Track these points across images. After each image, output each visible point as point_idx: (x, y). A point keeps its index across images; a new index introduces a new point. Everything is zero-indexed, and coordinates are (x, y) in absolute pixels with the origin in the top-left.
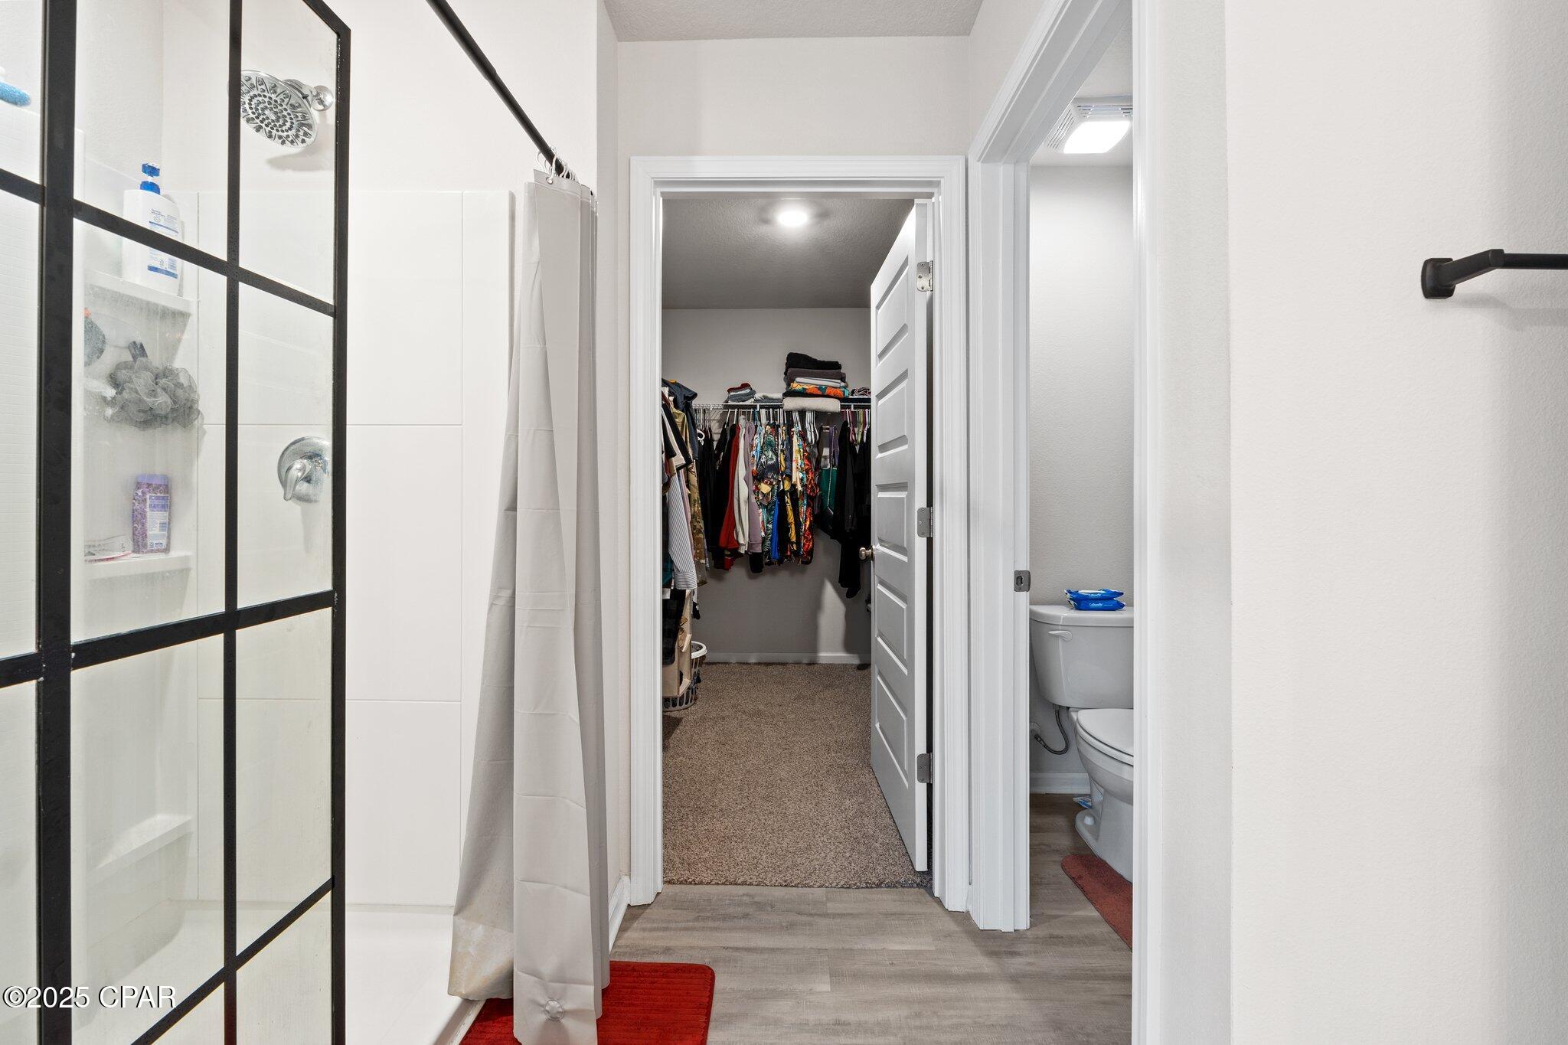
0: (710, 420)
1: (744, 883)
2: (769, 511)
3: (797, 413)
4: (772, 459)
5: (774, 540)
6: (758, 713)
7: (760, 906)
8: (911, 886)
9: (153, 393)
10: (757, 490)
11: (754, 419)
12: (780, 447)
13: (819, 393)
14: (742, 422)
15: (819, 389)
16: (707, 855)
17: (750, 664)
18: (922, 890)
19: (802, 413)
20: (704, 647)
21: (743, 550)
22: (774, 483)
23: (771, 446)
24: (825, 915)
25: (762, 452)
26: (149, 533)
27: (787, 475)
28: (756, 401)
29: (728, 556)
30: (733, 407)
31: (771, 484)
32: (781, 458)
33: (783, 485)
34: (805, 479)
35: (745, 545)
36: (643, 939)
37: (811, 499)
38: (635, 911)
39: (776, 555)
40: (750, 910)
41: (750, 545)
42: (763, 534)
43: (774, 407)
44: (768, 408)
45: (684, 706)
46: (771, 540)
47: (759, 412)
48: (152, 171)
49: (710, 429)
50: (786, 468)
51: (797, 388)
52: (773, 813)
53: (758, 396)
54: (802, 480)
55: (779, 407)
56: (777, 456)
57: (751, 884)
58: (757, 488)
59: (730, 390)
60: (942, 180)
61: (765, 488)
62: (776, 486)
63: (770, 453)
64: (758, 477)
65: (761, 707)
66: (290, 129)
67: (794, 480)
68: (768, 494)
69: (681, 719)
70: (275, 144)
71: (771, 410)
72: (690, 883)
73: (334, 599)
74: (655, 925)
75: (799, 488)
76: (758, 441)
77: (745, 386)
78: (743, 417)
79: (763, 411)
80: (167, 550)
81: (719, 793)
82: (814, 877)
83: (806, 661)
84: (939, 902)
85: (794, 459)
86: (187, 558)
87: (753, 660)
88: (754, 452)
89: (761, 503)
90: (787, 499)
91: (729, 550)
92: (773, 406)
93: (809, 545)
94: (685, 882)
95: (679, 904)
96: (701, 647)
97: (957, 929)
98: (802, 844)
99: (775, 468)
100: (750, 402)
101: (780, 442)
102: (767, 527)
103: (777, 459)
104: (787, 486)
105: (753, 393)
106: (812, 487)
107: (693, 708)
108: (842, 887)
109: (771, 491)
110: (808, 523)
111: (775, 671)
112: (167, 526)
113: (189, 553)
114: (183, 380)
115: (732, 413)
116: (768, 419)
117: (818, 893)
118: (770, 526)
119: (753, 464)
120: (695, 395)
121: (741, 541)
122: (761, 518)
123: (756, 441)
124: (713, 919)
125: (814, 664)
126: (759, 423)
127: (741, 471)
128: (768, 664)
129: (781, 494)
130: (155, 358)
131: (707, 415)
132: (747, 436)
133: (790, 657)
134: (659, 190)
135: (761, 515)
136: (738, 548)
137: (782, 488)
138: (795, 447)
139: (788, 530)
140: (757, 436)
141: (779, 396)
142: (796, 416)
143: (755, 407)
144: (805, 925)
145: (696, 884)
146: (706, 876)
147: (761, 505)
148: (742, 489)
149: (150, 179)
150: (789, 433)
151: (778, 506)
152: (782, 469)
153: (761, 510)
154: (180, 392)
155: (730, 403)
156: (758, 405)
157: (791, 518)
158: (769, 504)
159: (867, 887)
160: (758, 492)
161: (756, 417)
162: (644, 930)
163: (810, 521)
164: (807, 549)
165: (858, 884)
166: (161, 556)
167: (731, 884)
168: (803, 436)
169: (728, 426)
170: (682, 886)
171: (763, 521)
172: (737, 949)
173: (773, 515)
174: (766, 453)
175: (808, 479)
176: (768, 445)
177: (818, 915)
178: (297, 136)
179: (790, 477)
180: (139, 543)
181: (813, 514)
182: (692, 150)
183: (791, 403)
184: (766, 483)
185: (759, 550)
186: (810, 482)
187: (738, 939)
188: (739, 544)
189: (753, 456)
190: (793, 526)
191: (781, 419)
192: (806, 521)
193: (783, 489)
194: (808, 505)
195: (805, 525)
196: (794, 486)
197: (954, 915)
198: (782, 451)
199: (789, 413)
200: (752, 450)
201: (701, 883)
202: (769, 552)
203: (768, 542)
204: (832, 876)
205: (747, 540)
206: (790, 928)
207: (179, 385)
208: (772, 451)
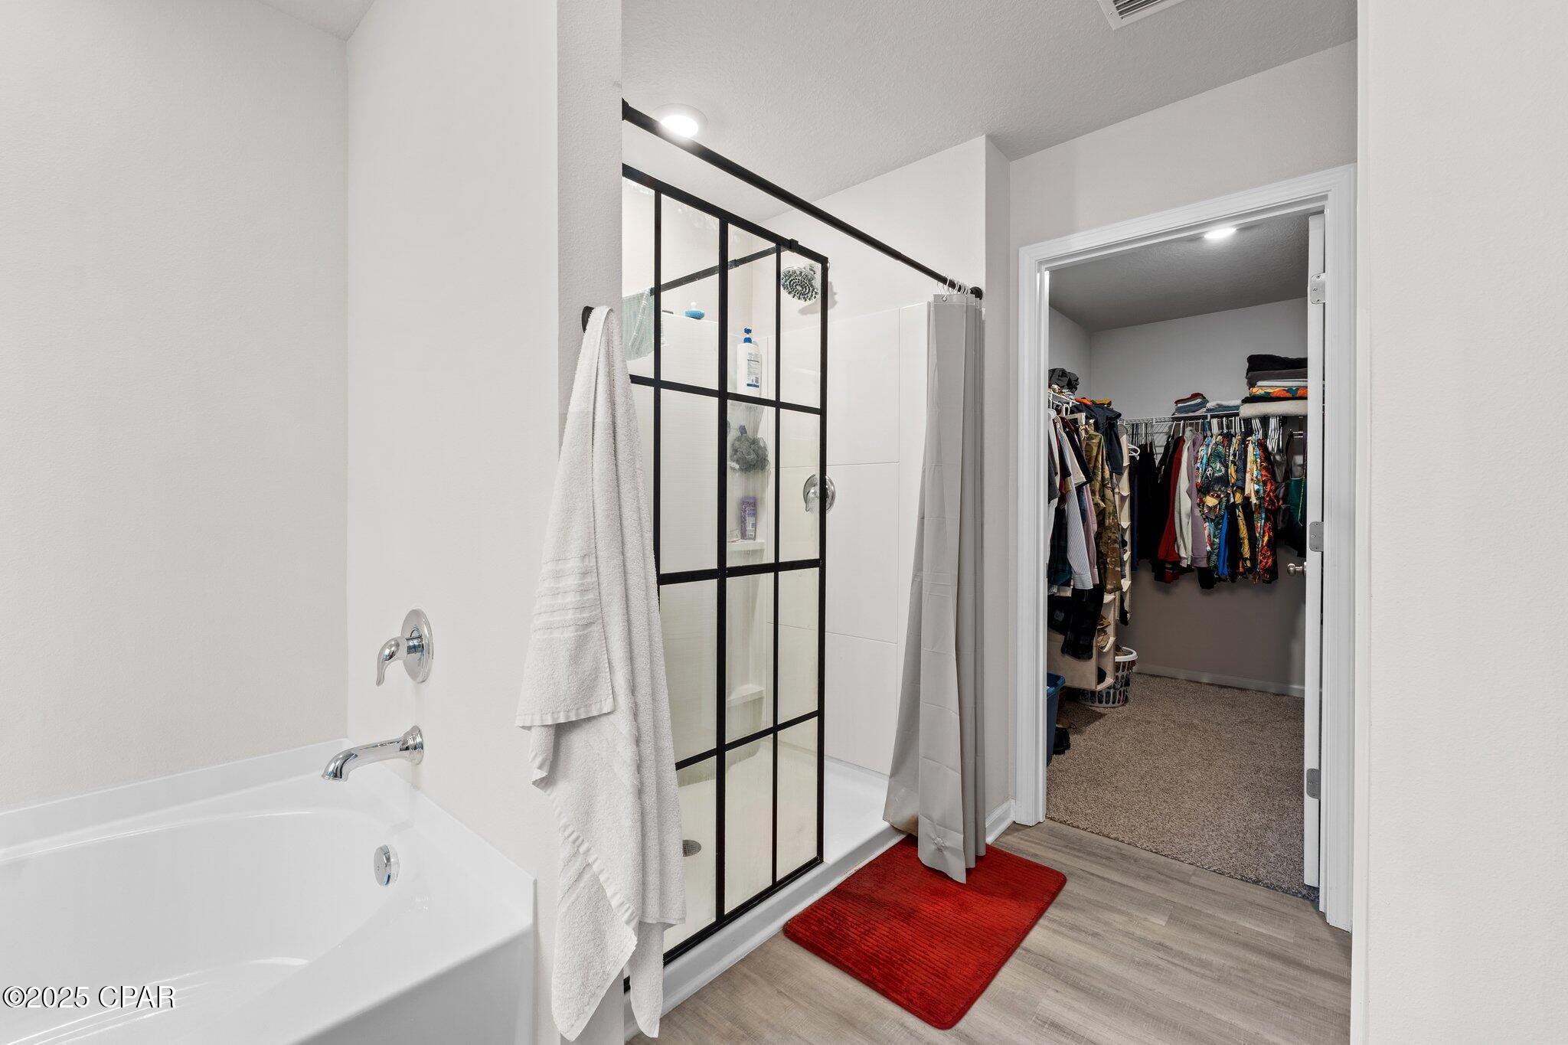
0: (1152, 434)
1: (1116, 839)
2: (1217, 525)
3: (1257, 420)
4: (1220, 471)
5: (1222, 554)
6: (1191, 726)
7: (1124, 857)
8: (1295, 895)
9: (749, 454)
10: (1202, 504)
11: (1204, 430)
12: (1231, 458)
13: (1288, 395)
14: (1188, 434)
15: (1287, 391)
16: (1090, 811)
17: (1201, 683)
18: (1308, 902)
19: (1265, 420)
20: (1135, 653)
21: (1184, 564)
22: (1222, 496)
23: (1220, 457)
24: (1188, 884)
25: (1208, 464)
26: (747, 529)
27: (1238, 488)
28: (1209, 410)
29: (1170, 569)
30: (1179, 419)
31: (1218, 496)
32: (1232, 470)
33: (1234, 498)
34: (1262, 492)
35: (1187, 559)
36: (1019, 843)
37: (1271, 515)
38: (1017, 826)
39: (1224, 571)
40: (1114, 857)
41: (1194, 559)
42: (1209, 548)
43: (1228, 416)
44: (1220, 417)
45: (1110, 704)
46: (1218, 555)
47: (1210, 423)
48: (748, 331)
49: (1151, 444)
50: (1237, 480)
51: (1258, 393)
52: (1167, 802)
53: (1209, 405)
54: (1257, 492)
55: (1237, 414)
56: (1227, 467)
57: (1122, 841)
58: (1201, 500)
59: (1177, 402)
60: (1330, 194)
61: (1211, 501)
62: (1224, 499)
63: (1218, 465)
64: (1203, 490)
65: (1196, 721)
66: (808, 293)
67: (1246, 493)
68: (1215, 507)
69: (1105, 715)
70: (802, 301)
71: (1224, 419)
72: (1069, 825)
73: (820, 563)
74: (1030, 839)
75: (1254, 500)
76: (1203, 452)
77: (1195, 396)
78: (1189, 428)
79: (1215, 422)
80: (754, 539)
81: (1118, 774)
82: (1187, 855)
83: (1273, 690)
84: (1323, 916)
85: (1248, 469)
86: (763, 543)
87: (1205, 680)
88: (1198, 465)
89: (1207, 517)
90: (1239, 513)
91: (1170, 563)
92: (1227, 414)
93: (1267, 563)
94: (1064, 822)
95: (1052, 833)
96: (1132, 653)
97: (1331, 940)
98: (1186, 831)
99: (1224, 480)
100: (1200, 412)
101: (1232, 452)
102: (1214, 541)
103: (1227, 471)
104: (1238, 498)
105: (1205, 401)
106: (1271, 500)
107: (1120, 708)
108: (1214, 871)
109: (1219, 503)
110: (1266, 539)
111: (1228, 694)
112: (755, 525)
113: (763, 541)
114: (762, 444)
115: (1178, 425)
116: (1221, 427)
117: (1186, 867)
118: (1217, 541)
119: (1197, 477)
120: (1120, 415)
121: (1183, 554)
122: (1206, 533)
123: (1201, 453)
124: (1079, 851)
125: (1284, 695)
126: (1209, 433)
127: (1183, 483)
128: (1221, 686)
129: (1231, 508)
130: (750, 434)
131: (1149, 429)
132: (1191, 448)
133: (1253, 684)
134: (1043, 267)
135: (1208, 528)
136: (1179, 562)
137: (1232, 500)
138: (1250, 457)
139: (1241, 545)
140: (1204, 448)
141: (1238, 402)
142: (1256, 424)
143: (1205, 417)
144: (1162, 881)
145: (1073, 826)
146: (1083, 824)
147: (1206, 519)
148: (1185, 502)
149: (748, 336)
150: (1244, 443)
151: (1227, 519)
152: (1233, 481)
153: (1207, 524)
154: (760, 452)
155: (1177, 415)
156: (1209, 415)
157: (1244, 532)
158: (1216, 517)
159: (1242, 880)
160: (1203, 506)
161: (1206, 428)
162: (1022, 839)
163: (1269, 536)
164: (1265, 566)
165: (1232, 874)
166: (751, 541)
167: (1104, 835)
168: (1262, 445)
169: (1173, 438)
170: (1061, 825)
171: (1209, 535)
172: (1092, 874)
173: (1221, 529)
174: (1213, 465)
175: (1265, 491)
176: (1215, 456)
177: (1179, 880)
178: (812, 295)
179: (1242, 489)
180: (744, 536)
181: (1274, 528)
182: (1069, 230)
183: (1247, 410)
184: (1213, 496)
185: (1203, 564)
186: (1269, 494)
187: (1095, 869)
188: (1180, 558)
189: (1198, 469)
190: (1246, 542)
191: (1238, 428)
192: (1264, 536)
193: (1234, 502)
194: (1267, 519)
195: (1263, 541)
196: (1247, 499)
197: (1334, 930)
198: (1233, 462)
199: (1247, 421)
200: (1196, 462)
201: (1078, 827)
202: (1216, 567)
203: (1214, 557)
204: (1206, 861)
205: (1190, 554)
206: (1147, 878)
207: (760, 447)
208: (1221, 462)
